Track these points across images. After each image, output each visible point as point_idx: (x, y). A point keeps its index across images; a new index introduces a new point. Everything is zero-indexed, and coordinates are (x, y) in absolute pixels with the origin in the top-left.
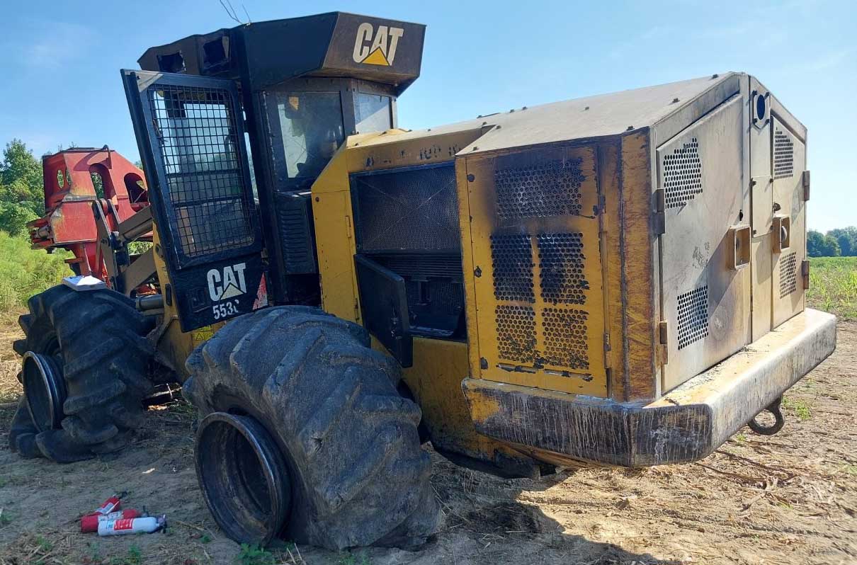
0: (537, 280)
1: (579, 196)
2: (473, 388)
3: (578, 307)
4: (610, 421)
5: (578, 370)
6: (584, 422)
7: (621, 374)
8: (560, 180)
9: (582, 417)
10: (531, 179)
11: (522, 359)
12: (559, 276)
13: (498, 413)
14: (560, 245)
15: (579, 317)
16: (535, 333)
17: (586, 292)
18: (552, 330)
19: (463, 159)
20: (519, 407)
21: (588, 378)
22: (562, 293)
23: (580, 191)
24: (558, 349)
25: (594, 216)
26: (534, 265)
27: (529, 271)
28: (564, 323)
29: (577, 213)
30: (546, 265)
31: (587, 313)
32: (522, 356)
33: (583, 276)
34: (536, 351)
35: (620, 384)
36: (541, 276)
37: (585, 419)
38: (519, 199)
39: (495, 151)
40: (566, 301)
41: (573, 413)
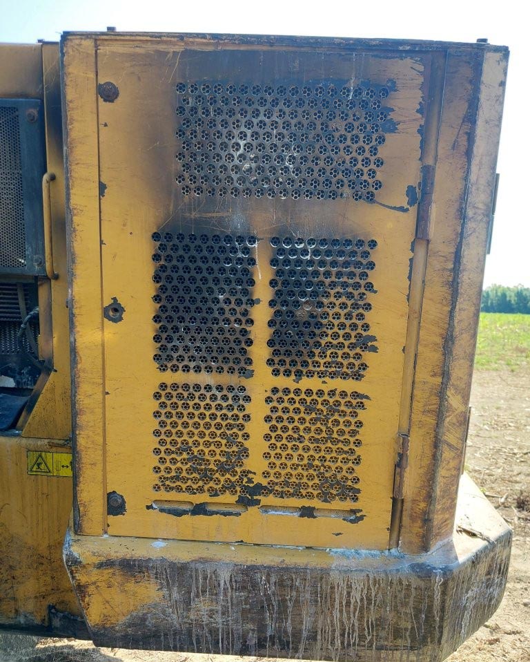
0: (260, 332)
1: (380, 163)
2: (97, 560)
3: (349, 385)
4: (407, 596)
5: (337, 504)
6: (352, 601)
7: (422, 505)
8: (338, 125)
9: (349, 593)
10: (269, 114)
11: (211, 490)
12: (314, 325)
13: (155, 605)
14: (322, 263)
15: (349, 404)
16: (246, 436)
17: (368, 357)
18: (285, 429)
19: (89, 44)
20: (211, 587)
21: (355, 517)
22: (317, 358)
23: (383, 152)
24: (295, 467)
25: (406, 206)
26: (258, 301)
27: (245, 313)
28: (314, 415)
29: (370, 198)
30: (285, 303)
31: (367, 397)
32: (212, 484)
33: (366, 327)
34: (246, 473)
35: (419, 523)
36: (271, 323)
37: (356, 596)
38: (236, 154)
39: (182, 37)
40: (321, 375)
41: (332, 588)
